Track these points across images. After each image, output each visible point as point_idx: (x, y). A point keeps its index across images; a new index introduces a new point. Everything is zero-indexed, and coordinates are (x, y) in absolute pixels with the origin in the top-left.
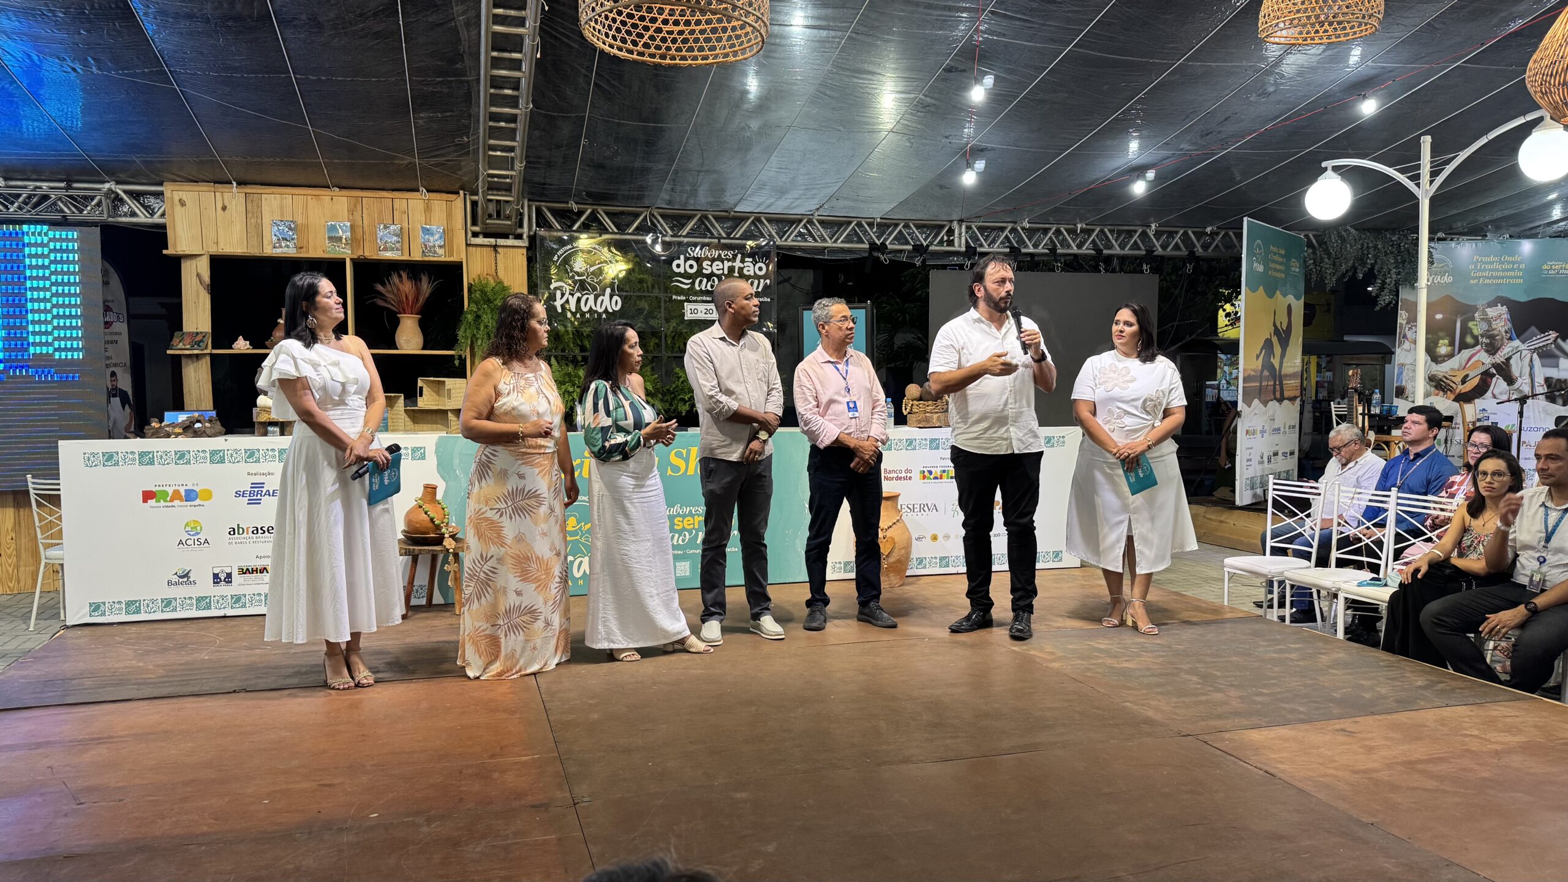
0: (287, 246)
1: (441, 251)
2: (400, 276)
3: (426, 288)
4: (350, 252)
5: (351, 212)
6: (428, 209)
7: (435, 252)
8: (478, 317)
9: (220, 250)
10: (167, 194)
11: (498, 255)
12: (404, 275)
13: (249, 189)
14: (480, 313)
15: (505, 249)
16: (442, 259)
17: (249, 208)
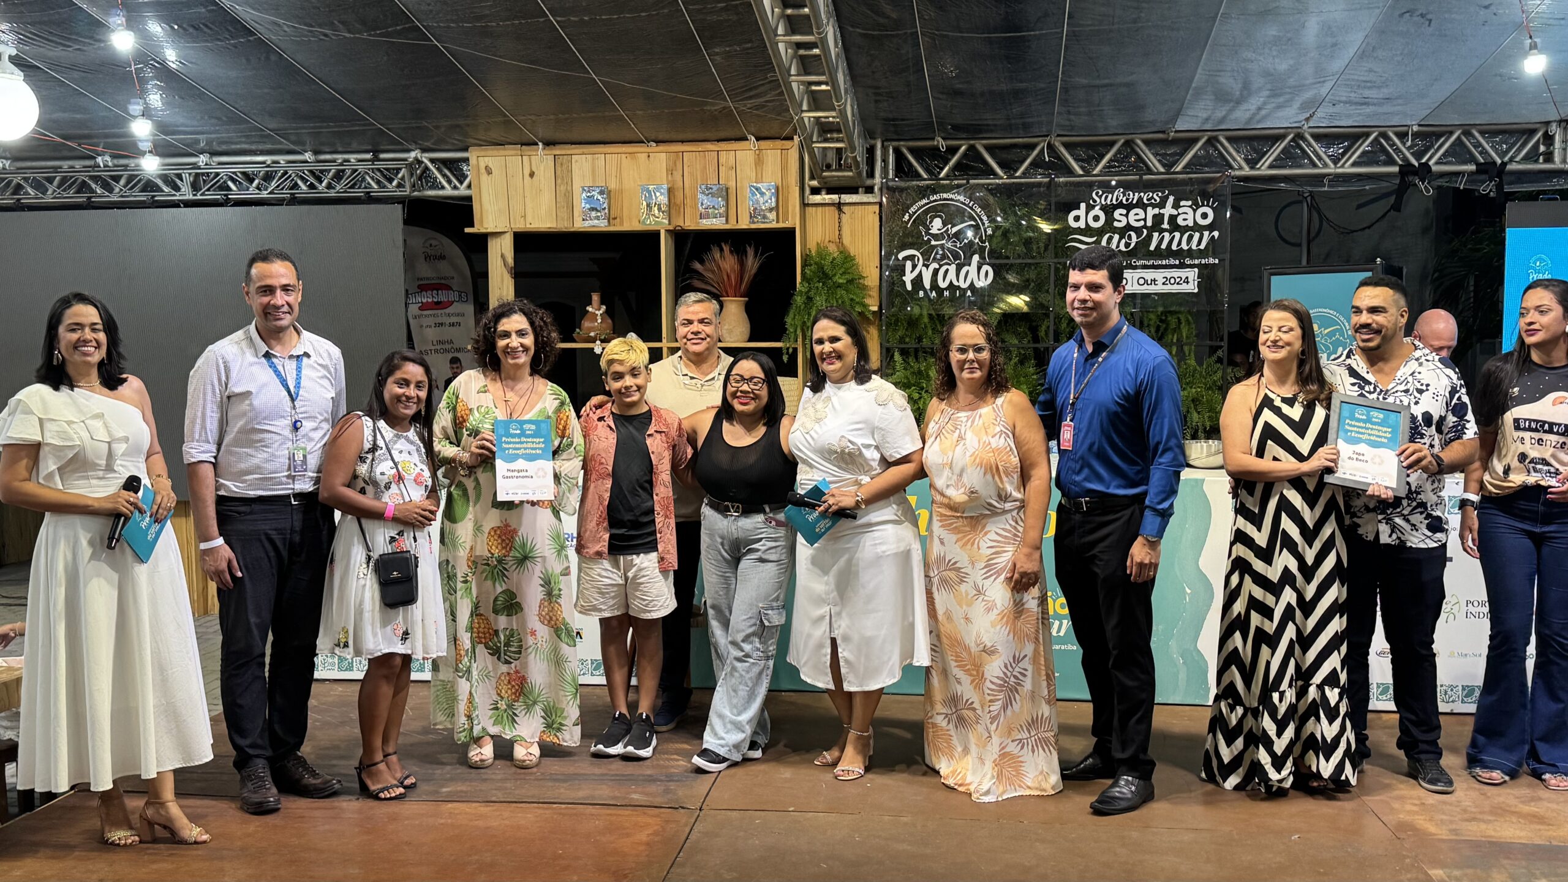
0: (597, 218)
1: (772, 216)
2: (722, 250)
3: (752, 263)
4: (666, 221)
5: (670, 171)
6: (759, 162)
7: (765, 217)
8: (810, 299)
9: (528, 226)
10: (473, 161)
11: (843, 216)
12: (726, 249)
13: (558, 150)
14: (812, 293)
15: (852, 208)
16: (774, 225)
17: (558, 173)
